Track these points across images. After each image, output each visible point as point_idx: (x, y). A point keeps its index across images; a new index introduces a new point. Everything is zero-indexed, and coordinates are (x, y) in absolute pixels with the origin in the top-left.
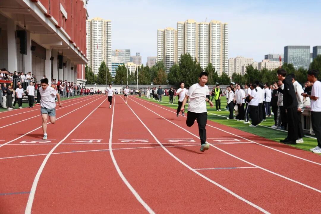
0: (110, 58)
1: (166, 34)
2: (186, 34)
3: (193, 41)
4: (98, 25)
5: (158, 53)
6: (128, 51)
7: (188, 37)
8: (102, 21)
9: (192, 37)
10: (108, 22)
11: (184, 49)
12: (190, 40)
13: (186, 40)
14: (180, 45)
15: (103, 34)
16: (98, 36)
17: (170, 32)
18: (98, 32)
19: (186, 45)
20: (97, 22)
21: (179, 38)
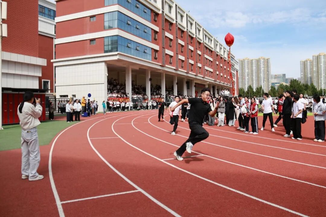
0: (270, 80)
1: (306, 63)
2: (319, 62)
3: (324, 66)
4: (262, 61)
5: (301, 76)
6: (284, 75)
7: (320, 64)
8: (264, 59)
9: (323, 64)
10: (268, 59)
11: (318, 72)
12: (322, 66)
13: (319, 66)
14: (315, 70)
15: (265, 67)
16: (262, 68)
17: (309, 62)
18: (262, 65)
19: (319, 69)
20: (262, 60)
21: (314, 66)
